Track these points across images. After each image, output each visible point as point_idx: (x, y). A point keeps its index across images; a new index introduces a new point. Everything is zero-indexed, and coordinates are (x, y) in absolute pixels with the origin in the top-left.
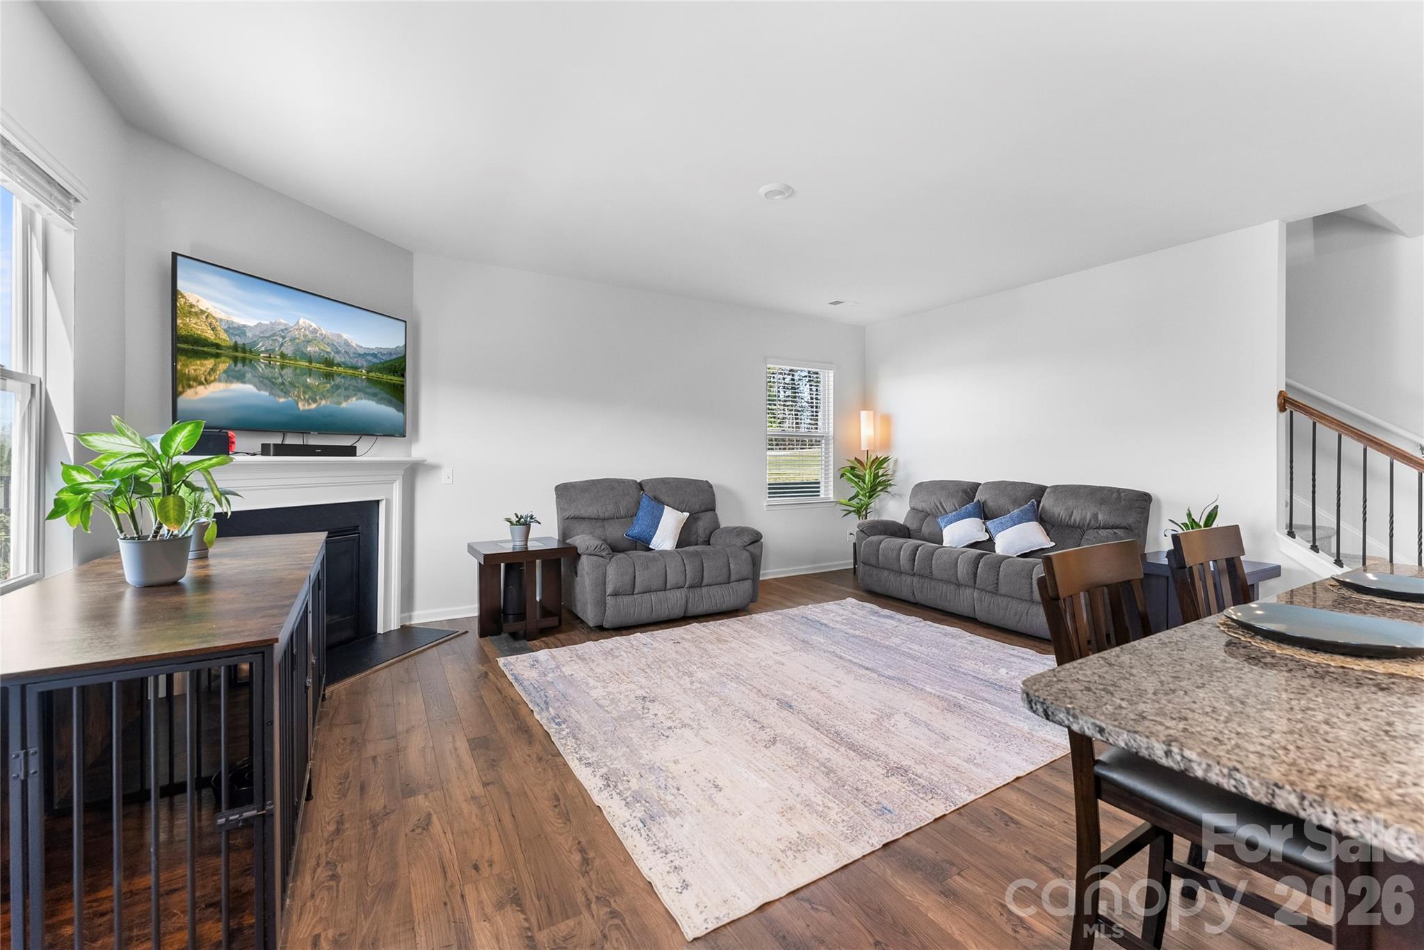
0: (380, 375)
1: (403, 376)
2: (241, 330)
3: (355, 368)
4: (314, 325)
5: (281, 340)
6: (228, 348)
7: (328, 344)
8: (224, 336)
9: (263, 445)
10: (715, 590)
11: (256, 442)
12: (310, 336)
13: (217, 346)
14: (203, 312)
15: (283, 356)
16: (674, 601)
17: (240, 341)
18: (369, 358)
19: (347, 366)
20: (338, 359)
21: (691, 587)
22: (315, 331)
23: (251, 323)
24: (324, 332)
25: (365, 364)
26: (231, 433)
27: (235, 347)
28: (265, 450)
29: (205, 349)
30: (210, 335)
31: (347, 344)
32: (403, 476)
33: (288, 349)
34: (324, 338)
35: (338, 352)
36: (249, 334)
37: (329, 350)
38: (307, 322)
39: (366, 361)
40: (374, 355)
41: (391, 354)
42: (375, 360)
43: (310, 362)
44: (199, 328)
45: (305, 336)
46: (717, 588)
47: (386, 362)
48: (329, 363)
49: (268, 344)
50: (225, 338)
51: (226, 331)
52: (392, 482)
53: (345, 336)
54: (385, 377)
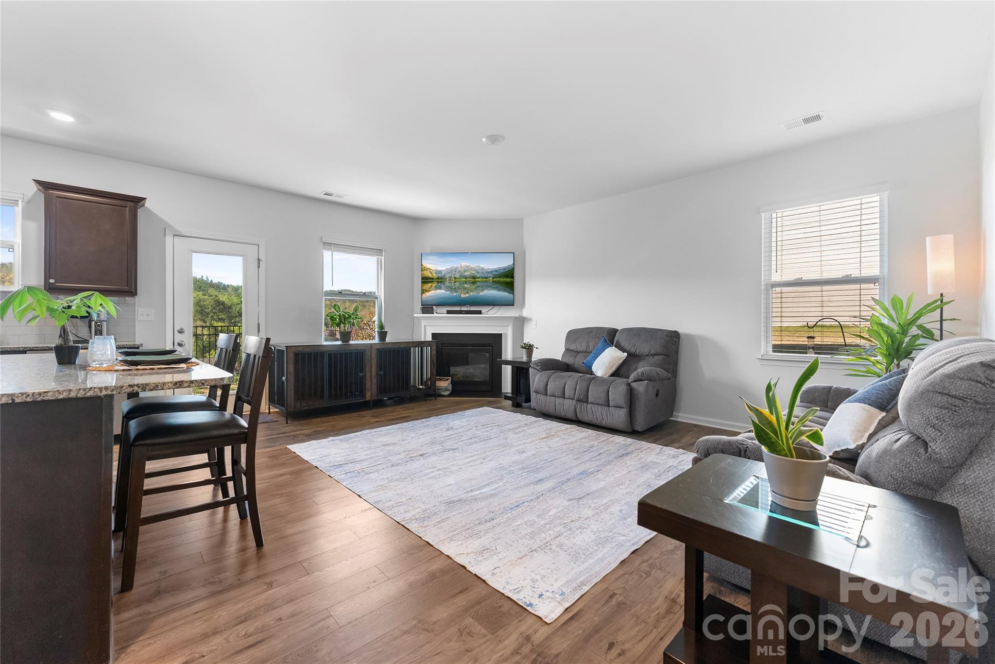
0: (499, 279)
1: (513, 277)
2: (440, 272)
3: (487, 278)
4: (468, 264)
5: (454, 272)
6: (436, 279)
7: (474, 270)
8: (435, 275)
9: (447, 311)
10: (595, 408)
11: (444, 309)
12: (466, 269)
13: (432, 279)
14: (428, 268)
15: (455, 278)
16: (567, 406)
17: (440, 275)
18: (494, 273)
19: (482, 278)
20: (478, 275)
21: (579, 400)
22: (468, 266)
23: (443, 269)
24: (472, 266)
25: (491, 275)
26: (434, 307)
27: (438, 278)
28: (449, 312)
29: (429, 280)
30: (430, 275)
31: (483, 269)
32: (513, 323)
33: (457, 276)
34: (472, 269)
35: (478, 273)
36: (443, 273)
37: (474, 272)
38: (465, 264)
39: (492, 274)
40: (496, 271)
41: (505, 269)
42: (497, 273)
43: (466, 279)
44: (428, 274)
45: (464, 269)
46: (599, 407)
47: (503, 273)
48: (474, 278)
49: (450, 275)
50: (435, 276)
51: (435, 273)
52: (508, 326)
53: (482, 266)
54: (502, 279)
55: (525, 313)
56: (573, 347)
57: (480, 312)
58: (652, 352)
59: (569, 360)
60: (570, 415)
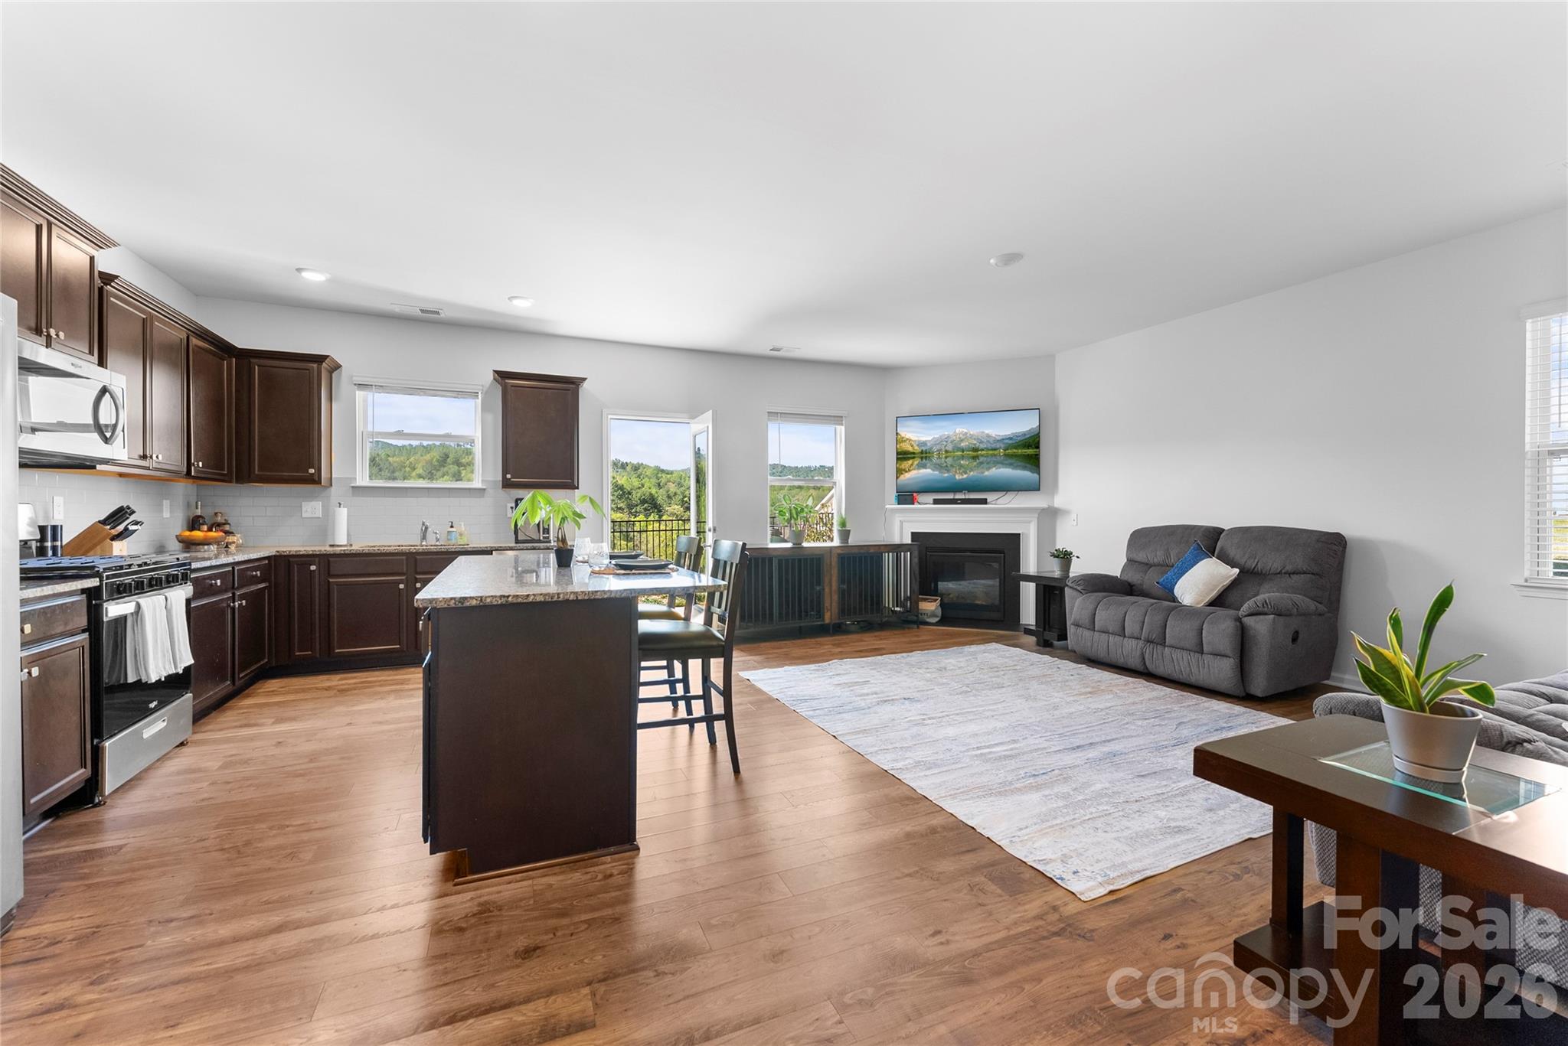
0: (1015, 450)
1: (1038, 447)
2: (924, 443)
3: (995, 449)
4: (966, 431)
5: (945, 443)
6: (918, 453)
7: (975, 439)
8: (916, 448)
9: (934, 500)
10: (1178, 654)
11: (930, 498)
12: (963, 437)
13: (914, 453)
14: (907, 439)
15: (946, 451)
16: (1129, 650)
17: (924, 449)
18: (1007, 441)
19: (988, 449)
20: (982, 446)
21: (1149, 641)
22: (966, 433)
23: (930, 438)
24: (972, 433)
25: (1002, 446)
26: (915, 494)
27: (922, 452)
28: (936, 502)
29: (909, 456)
30: (910, 449)
31: (988, 436)
32: (1038, 518)
33: (950, 448)
34: (971, 436)
35: (981, 442)
36: (929, 444)
37: (975, 442)
38: (961, 430)
39: (1004, 443)
40: (1011, 439)
41: (1025, 435)
42: (1010, 442)
43: (963, 452)
44: (907, 447)
45: (960, 438)
46: (1185, 653)
47: (1020, 441)
48: (976, 450)
49: (938, 447)
50: (917, 449)
51: (918, 445)
52: (1030, 522)
53: (987, 432)
54: (1020, 451)
55: (1058, 502)
56: (1141, 556)
57: (984, 502)
58: (1289, 568)
59: (1134, 577)
60: (1134, 662)
